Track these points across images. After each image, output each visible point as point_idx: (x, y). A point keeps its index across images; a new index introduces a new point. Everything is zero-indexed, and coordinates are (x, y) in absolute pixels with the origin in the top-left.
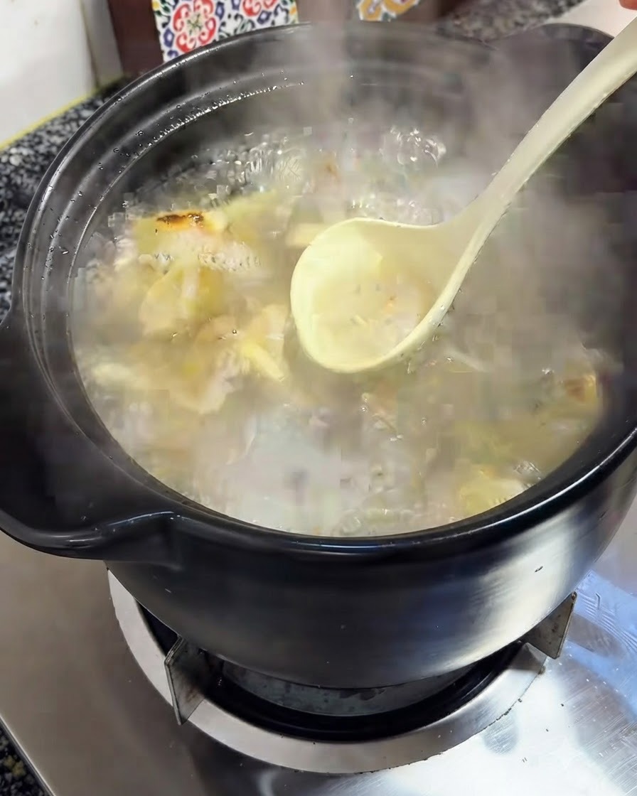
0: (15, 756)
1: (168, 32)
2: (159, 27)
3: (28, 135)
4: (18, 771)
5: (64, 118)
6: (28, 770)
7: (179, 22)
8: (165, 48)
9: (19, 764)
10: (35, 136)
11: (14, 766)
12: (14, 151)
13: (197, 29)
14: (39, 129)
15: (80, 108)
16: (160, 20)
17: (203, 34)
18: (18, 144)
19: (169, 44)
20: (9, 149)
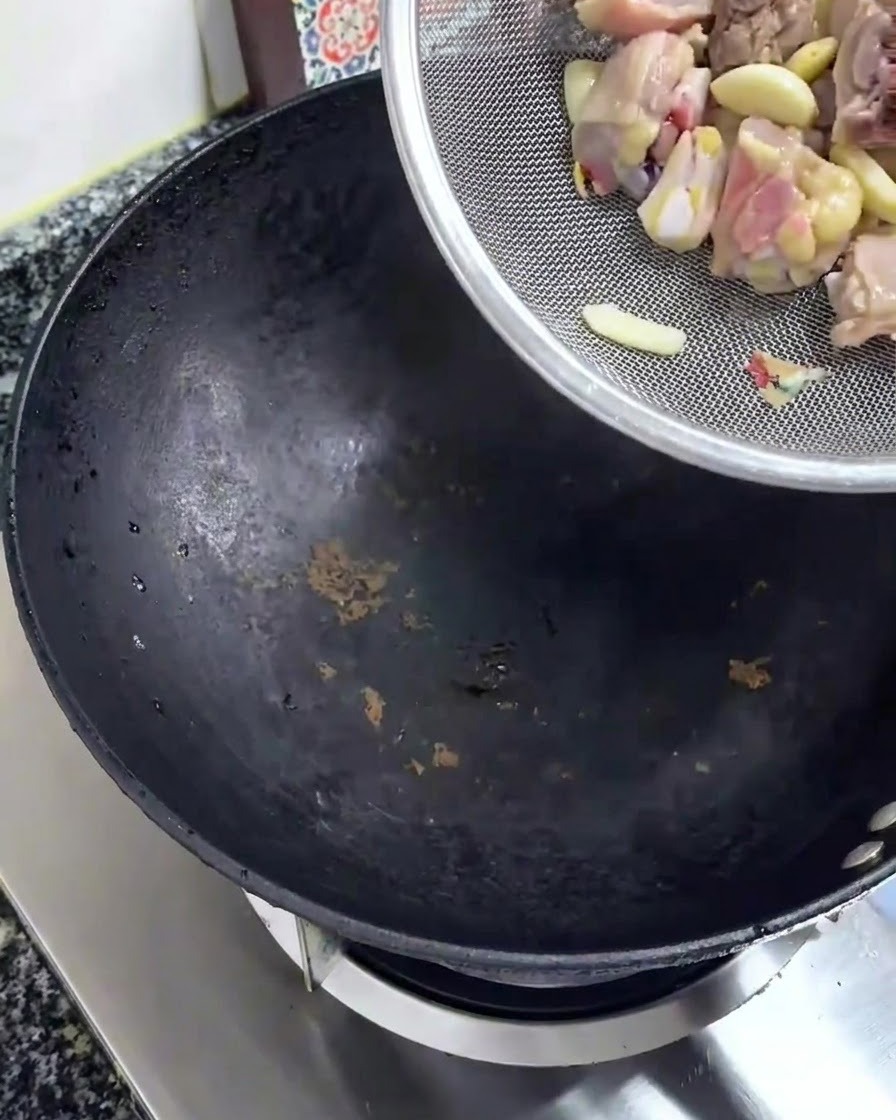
0: (79, 1025)
1: (312, 33)
2: (300, 26)
3: (115, 173)
4: (81, 1047)
5: (165, 149)
6: (97, 1046)
7: (327, 19)
8: (307, 56)
9: (84, 1038)
10: (124, 173)
11: (76, 1038)
12: (95, 194)
13: (352, 30)
14: (131, 165)
15: (186, 137)
16: (300, 18)
17: (360, 37)
18: (102, 185)
19: (313, 50)
20: (89, 192)
